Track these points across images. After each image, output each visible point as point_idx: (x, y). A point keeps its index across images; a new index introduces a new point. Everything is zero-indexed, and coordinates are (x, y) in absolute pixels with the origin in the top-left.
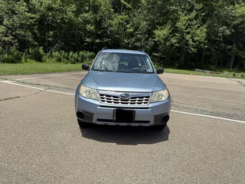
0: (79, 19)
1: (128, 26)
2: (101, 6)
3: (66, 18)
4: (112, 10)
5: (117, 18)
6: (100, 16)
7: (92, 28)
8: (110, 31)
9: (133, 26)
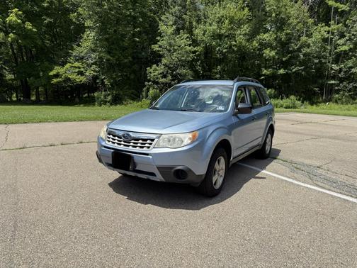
0: (255, 43)
1: (341, 41)
2: (289, 17)
3: (235, 45)
4: (311, 21)
5: (319, 32)
6: (287, 34)
7: (273, 53)
8: (304, 55)
9: (350, 39)
